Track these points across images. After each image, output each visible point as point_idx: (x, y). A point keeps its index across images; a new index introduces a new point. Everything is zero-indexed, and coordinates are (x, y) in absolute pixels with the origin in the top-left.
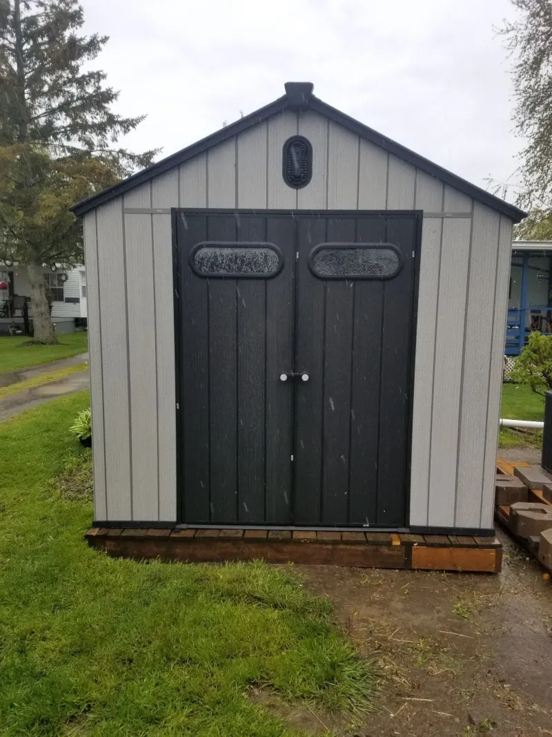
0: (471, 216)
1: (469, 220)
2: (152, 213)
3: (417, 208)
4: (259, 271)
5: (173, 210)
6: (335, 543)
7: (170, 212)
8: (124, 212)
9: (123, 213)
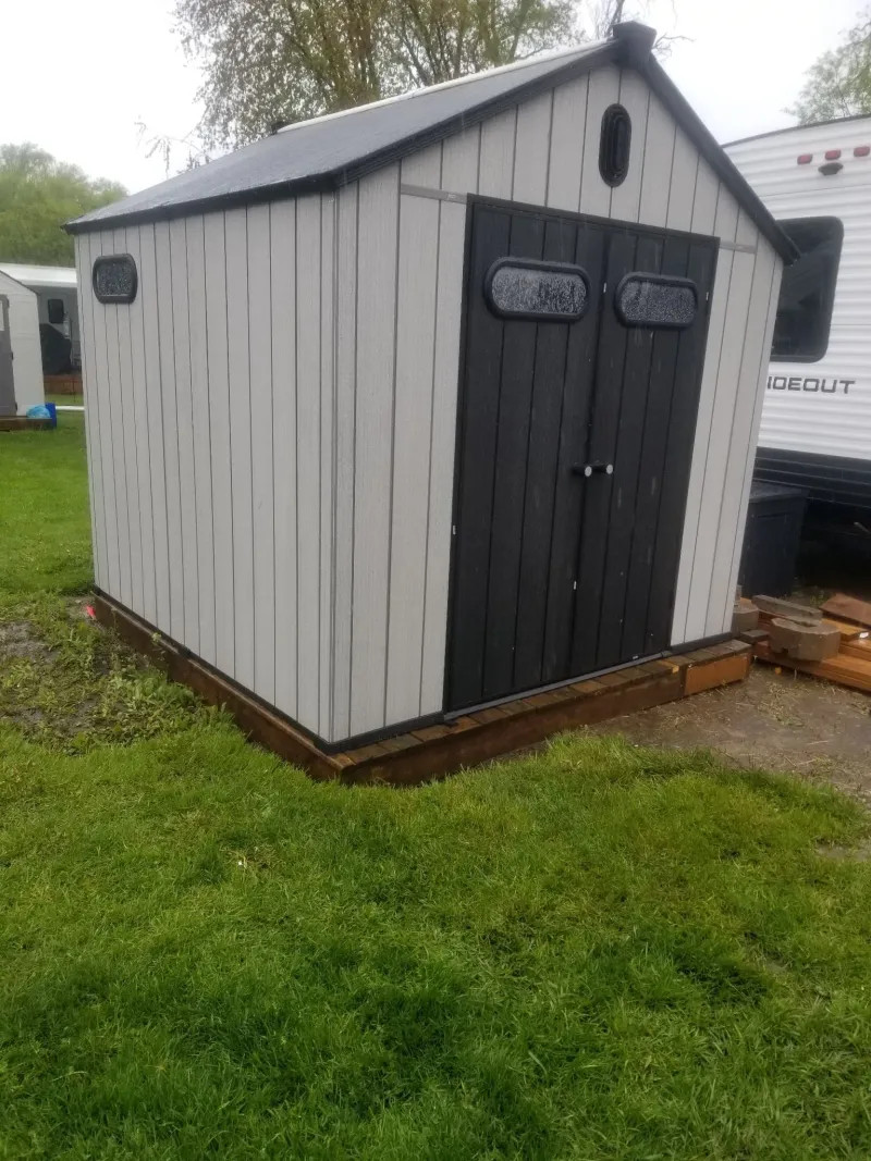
0: (754, 251)
1: (752, 256)
2: (440, 197)
3: (716, 235)
4: (563, 310)
5: (470, 197)
6: (625, 686)
7: (465, 200)
8: (402, 189)
9: (399, 194)
